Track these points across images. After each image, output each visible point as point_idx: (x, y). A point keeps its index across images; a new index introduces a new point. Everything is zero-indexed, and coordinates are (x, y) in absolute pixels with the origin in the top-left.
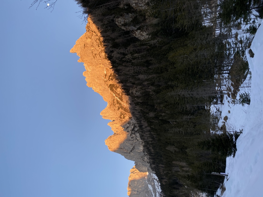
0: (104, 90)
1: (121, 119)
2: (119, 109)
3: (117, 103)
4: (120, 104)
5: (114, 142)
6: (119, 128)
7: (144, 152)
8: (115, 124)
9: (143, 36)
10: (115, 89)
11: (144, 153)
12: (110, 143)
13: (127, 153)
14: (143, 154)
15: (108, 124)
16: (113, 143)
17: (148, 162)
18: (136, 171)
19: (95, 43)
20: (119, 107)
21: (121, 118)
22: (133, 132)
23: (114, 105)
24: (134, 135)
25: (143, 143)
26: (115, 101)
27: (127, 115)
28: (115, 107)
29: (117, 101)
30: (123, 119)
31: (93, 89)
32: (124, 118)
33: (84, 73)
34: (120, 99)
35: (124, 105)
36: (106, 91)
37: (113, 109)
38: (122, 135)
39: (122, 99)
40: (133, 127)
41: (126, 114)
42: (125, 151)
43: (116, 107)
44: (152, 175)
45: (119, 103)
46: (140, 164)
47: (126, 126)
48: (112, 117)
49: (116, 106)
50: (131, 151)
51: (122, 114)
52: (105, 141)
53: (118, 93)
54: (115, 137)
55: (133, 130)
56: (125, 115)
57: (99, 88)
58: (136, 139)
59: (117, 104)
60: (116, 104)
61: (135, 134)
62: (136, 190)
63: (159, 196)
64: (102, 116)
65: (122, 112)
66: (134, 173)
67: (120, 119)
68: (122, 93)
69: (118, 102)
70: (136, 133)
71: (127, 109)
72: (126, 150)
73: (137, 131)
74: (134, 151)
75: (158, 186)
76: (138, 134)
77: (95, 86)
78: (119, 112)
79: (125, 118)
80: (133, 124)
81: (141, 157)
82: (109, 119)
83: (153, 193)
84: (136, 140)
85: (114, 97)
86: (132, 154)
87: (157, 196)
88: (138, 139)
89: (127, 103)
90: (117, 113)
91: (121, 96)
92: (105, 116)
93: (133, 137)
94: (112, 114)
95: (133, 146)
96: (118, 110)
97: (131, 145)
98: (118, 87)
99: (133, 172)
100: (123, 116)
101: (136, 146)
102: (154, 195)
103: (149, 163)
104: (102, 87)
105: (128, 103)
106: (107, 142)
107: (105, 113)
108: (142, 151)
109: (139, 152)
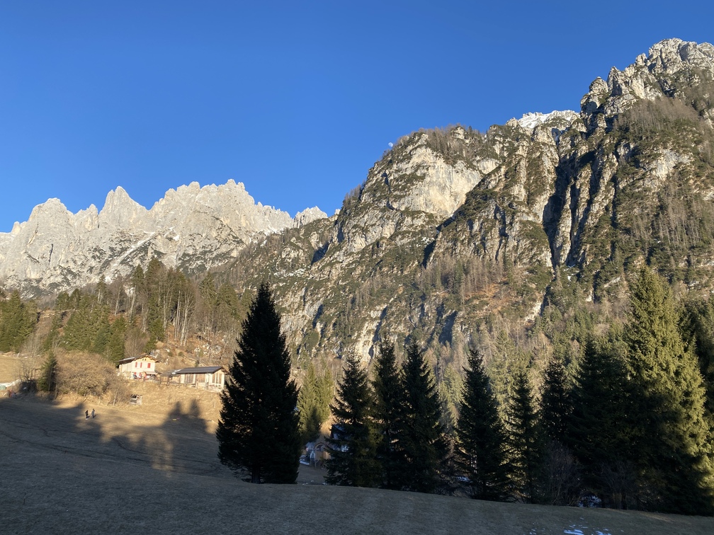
0: (155, 221)
1: (93, 250)
2: (112, 249)
3: (122, 249)
4: (119, 254)
5: (51, 219)
7: (26, 280)
12: (50, 208)
13: (27, 243)
14: (22, 277)
16: (50, 215)
20: (115, 251)
21: (95, 250)
22: (66, 271)
23: (121, 241)
24: (59, 272)
26: (127, 244)
28: (117, 242)
29: (126, 249)
30: (91, 255)
32: (94, 256)
34: (124, 260)
35: (115, 263)
36: (152, 225)
37: (114, 237)
39: (125, 263)
40: (74, 271)
41: (99, 262)
45: (121, 252)
47: (77, 259)
49: (118, 246)
50: (30, 256)
51: (101, 254)
52: (56, 199)
53: (134, 260)
55: (70, 272)
56: (98, 260)
59: (121, 247)
60: (121, 245)
61: (62, 274)
64: (114, 191)
65: (104, 255)
68: (132, 266)
69: (124, 250)
71: (107, 266)
73: (65, 278)
74: (30, 261)
76: (60, 279)
78: (105, 248)
79: (93, 260)
80: (80, 272)
84: (49, 275)
85: (136, 242)
86: (25, 257)
88: (52, 278)
90: (105, 244)
91: (127, 264)
92: (115, 197)
95: (40, 260)
96: (110, 248)
97: (41, 255)
98: (142, 262)
100: (97, 256)
101: (39, 265)
104: (161, 219)
106: (54, 203)
107: (120, 198)
108: (28, 276)
109: (27, 271)
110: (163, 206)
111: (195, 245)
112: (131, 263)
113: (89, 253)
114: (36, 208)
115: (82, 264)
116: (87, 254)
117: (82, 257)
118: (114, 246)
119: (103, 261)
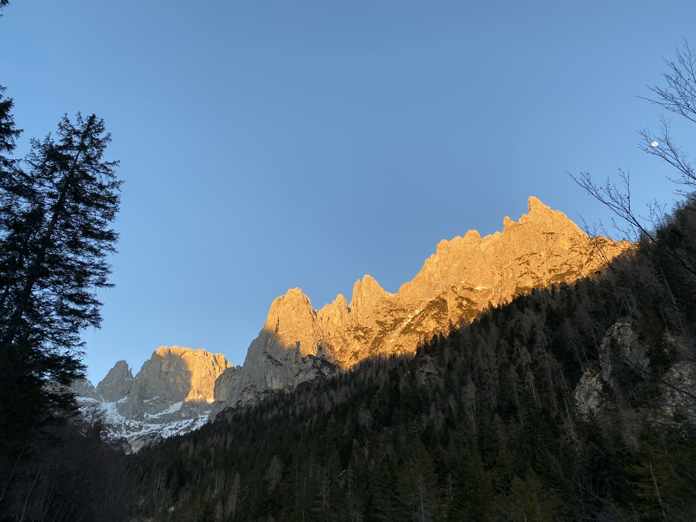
0: (430, 284)
1: (353, 329)
2: (380, 323)
3: (395, 320)
4: (393, 327)
5: (293, 312)
6: (330, 325)
7: (266, 392)
8: (339, 313)
9: (587, 397)
10: (433, 313)
11: (264, 392)
12: (291, 300)
13: (266, 346)
14: (261, 388)
15: (340, 296)
16: (291, 308)
17: (239, 402)
18: (217, 368)
19: (559, 261)
20: (386, 324)
21: (357, 329)
22: (319, 362)
23: (391, 311)
24: (310, 364)
25: (290, 389)
26: (401, 314)
27: (364, 345)
28: (386, 314)
29: (402, 320)
30: (352, 336)
31: (432, 256)
32: (356, 337)
33: (475, 232)
34: (405, 328)
35: (390, 339)
36: (428, 290)
37: (380, 308)
38: (312, 331)
39: (408, 332)
40: (332, 362)
41: (365, 343)
42: (270, 341)
43: (385, 316)
44: (207, 412)
45: (395, 325)
46: (236, 379)
47: (333, 344)
48: (359, 305)
49: (389, 317)
50: (270, 357)
51: (365, 333)
52: (297, 288)
53: (424, 323)
54: (306, 313)
55: (325, 362)
56: (363, 341)
57: (436, 272)
58: (301, 371)
59: (394, 318)
60: (392, 315)
61: (314, 367)
62: (172, 369)
63: (152, 430)
64: (361, 280)
65: (371, 333)
66: (215, 363)
67: (352, 327)
68: (423, 332)
69: (398, 322)
70: (317, 370)
71: (379, 345)
72: (272, 344)
73: (320, 372)
74: (270, 363)
75: (177, 429)
76: (312, 375)
77: (441, 261)
78: (370, 324)
79: (356, 341)
80: (340, 362)
81: (254, 384)
82: (354, 298)
83: (159, 414)
84: (296, 372)
85: (412, 311)
86: (263, 359)
87: (153, 425)
88: (301, 376)
89: (396, 346)
90: (369, 319)
91: (414, 331)
92: (363, 288)
93: (305, 363)
94: (366, 305)
95: (283, 362)
96: (377, 322)
97: (284, 356)
98: (438, 322)
99: (216, 361)
100: (361, 336)
101: (283, 370)
102: (155, 416)
103: (237, 404)
104: (439, 280)
105: (396, 348)
106: (295, 293)
107: (369, 288)
108: (269, 385)
109: (268, 379)
110: (437, 263)
111: (534, 271)
112: (419, 329)
113: (349, 335)
114: (275, 301)
115: (341, 351)
116: (347, 337)
117: (340, 340)
118: (382, 319)
119: (371, 341)
